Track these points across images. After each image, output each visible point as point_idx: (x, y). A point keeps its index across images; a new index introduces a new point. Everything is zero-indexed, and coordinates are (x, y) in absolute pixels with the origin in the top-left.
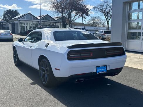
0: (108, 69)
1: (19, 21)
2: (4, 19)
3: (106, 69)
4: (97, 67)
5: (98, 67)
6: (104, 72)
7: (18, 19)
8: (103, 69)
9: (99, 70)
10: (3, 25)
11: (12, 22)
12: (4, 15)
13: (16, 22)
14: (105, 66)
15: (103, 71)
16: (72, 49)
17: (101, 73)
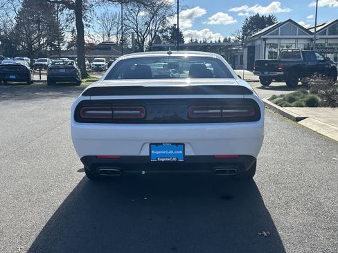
0: (189, 152)
1: (265, 39)
2: (243, 37)
3: (181, 152)
4: (153, 145)
5: (157, 144)
6: (175, 159)
7: (262, 37)
8: (171, 152)
9: (158, 153)
10: (232, 52)
11: (249, 44)
12: (245, 29)
13: (258, 42)
14: (181, 145)
15: (173, 156)
16: (88, 98)
17: (163, 160)
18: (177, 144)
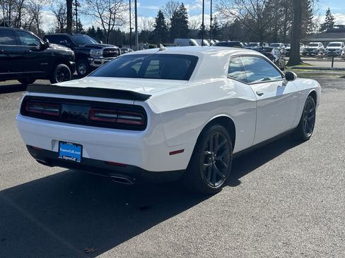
0: (85, 155)
3: (80, 153)
4: (62, 143)
5: (64, 143)
6: (74, 159)
8: (73, 152)
9: (64, 150)
14: (79, 146)
15: (73, 155)
17: (66, 158)
18: (77, 145)
